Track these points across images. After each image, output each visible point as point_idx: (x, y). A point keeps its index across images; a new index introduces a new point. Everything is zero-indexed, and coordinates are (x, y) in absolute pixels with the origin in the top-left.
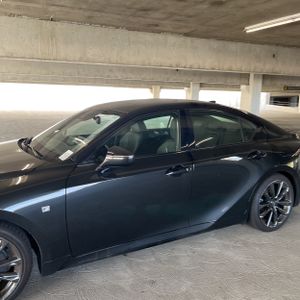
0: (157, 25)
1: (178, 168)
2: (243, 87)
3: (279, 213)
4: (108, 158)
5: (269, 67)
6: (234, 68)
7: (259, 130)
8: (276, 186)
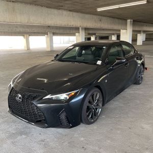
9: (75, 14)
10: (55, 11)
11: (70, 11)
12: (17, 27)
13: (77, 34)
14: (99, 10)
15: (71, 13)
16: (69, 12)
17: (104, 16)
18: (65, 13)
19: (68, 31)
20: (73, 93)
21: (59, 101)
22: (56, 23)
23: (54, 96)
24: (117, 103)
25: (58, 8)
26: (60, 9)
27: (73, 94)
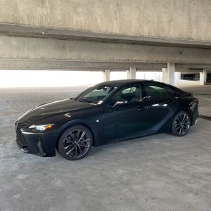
1: (142, 107)
2: (164, 69)
3: (184, 128)
4: (118, 102)
5: (178, 59)
6: (159, 60)
7: (174, 92)
8: (183, 116)
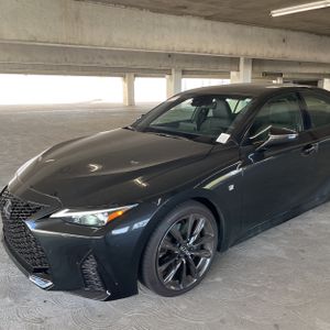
0: (185, 8)
4: (272, 138)
9: (219, 25)
10: (172, 20)
11: (207, 18)
12: (101, 57)
13: (233, 74)
14: (276, 13)
15: (209, 23)
16: (204, 22)
17: (294, 30)
18: (194, 22)
19: (212, 67)
20: (120, 211)
21: (82, 228)
22: (171, 47)
23: (74, 215)
24: (272, 247)
25: (179, 11)
26: (182, 15)
27: (120, 213)
